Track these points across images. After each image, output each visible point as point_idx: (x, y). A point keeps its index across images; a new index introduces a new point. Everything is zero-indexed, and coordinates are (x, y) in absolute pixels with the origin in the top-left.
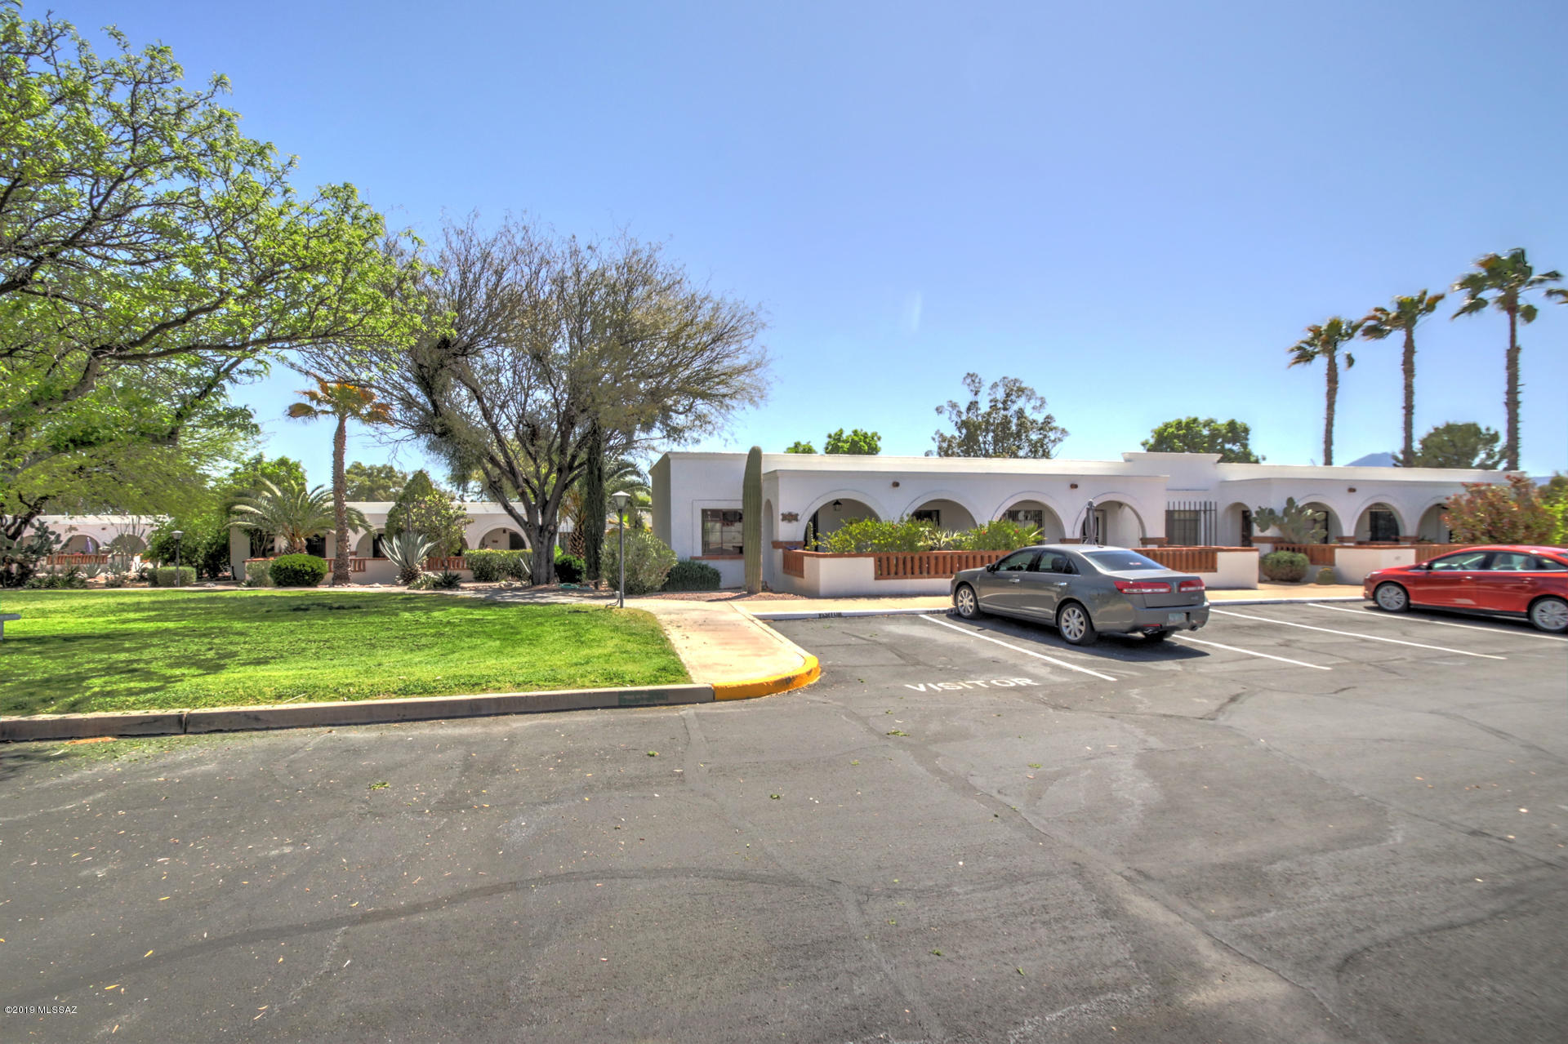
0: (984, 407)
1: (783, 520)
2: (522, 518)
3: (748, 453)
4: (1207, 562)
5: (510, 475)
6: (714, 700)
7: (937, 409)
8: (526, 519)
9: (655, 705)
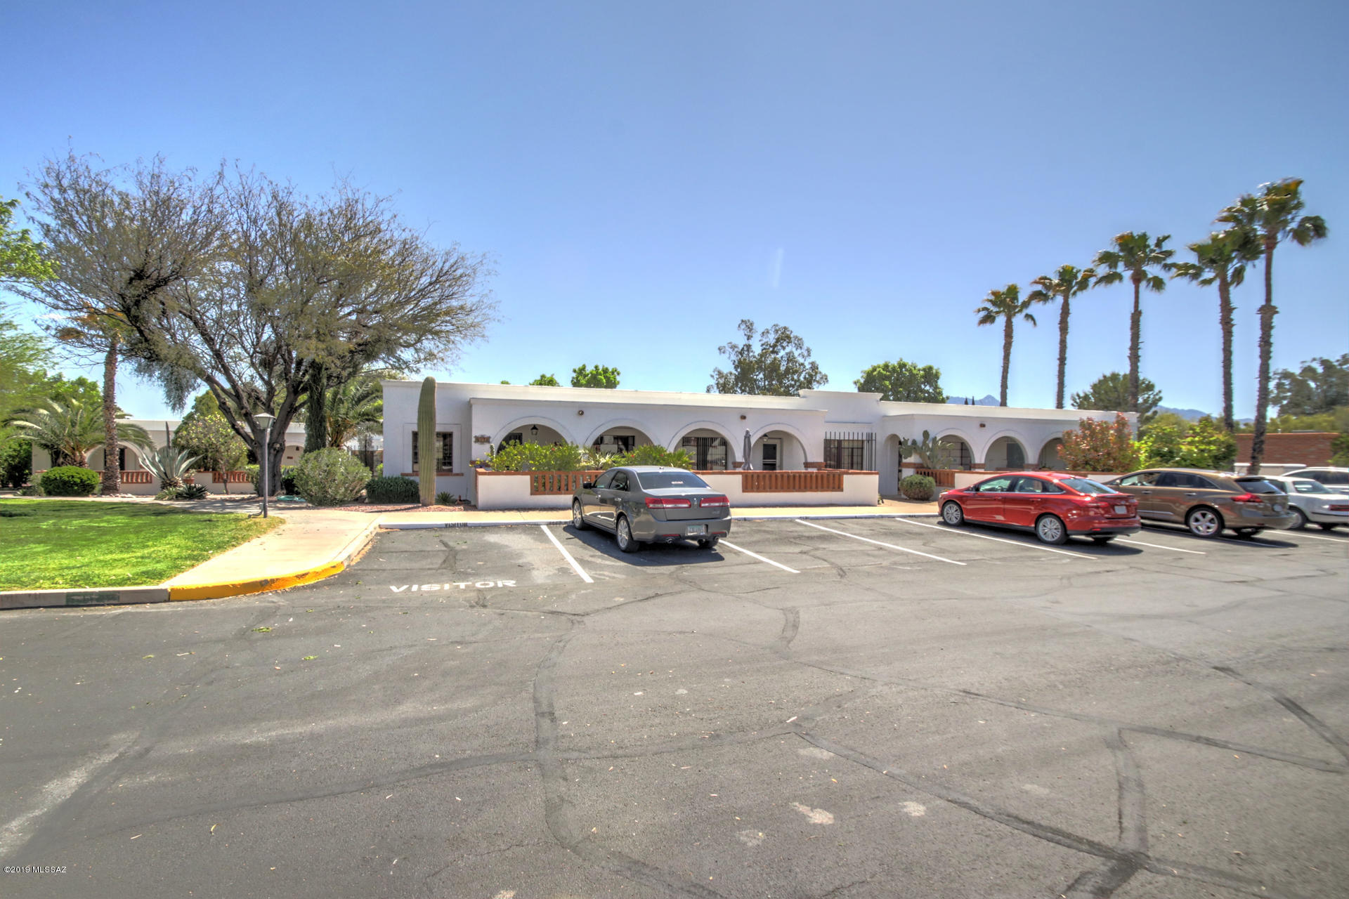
0: (757, 349)
1: (475, 442)
2: (249, 436)
3: (423, 381)
4: (834, 483)
5: (235, 398)
6: (169, 600)
7: (719, 349)
8: (253, 437)
9: (103, 605)
